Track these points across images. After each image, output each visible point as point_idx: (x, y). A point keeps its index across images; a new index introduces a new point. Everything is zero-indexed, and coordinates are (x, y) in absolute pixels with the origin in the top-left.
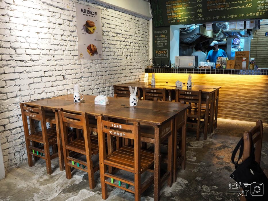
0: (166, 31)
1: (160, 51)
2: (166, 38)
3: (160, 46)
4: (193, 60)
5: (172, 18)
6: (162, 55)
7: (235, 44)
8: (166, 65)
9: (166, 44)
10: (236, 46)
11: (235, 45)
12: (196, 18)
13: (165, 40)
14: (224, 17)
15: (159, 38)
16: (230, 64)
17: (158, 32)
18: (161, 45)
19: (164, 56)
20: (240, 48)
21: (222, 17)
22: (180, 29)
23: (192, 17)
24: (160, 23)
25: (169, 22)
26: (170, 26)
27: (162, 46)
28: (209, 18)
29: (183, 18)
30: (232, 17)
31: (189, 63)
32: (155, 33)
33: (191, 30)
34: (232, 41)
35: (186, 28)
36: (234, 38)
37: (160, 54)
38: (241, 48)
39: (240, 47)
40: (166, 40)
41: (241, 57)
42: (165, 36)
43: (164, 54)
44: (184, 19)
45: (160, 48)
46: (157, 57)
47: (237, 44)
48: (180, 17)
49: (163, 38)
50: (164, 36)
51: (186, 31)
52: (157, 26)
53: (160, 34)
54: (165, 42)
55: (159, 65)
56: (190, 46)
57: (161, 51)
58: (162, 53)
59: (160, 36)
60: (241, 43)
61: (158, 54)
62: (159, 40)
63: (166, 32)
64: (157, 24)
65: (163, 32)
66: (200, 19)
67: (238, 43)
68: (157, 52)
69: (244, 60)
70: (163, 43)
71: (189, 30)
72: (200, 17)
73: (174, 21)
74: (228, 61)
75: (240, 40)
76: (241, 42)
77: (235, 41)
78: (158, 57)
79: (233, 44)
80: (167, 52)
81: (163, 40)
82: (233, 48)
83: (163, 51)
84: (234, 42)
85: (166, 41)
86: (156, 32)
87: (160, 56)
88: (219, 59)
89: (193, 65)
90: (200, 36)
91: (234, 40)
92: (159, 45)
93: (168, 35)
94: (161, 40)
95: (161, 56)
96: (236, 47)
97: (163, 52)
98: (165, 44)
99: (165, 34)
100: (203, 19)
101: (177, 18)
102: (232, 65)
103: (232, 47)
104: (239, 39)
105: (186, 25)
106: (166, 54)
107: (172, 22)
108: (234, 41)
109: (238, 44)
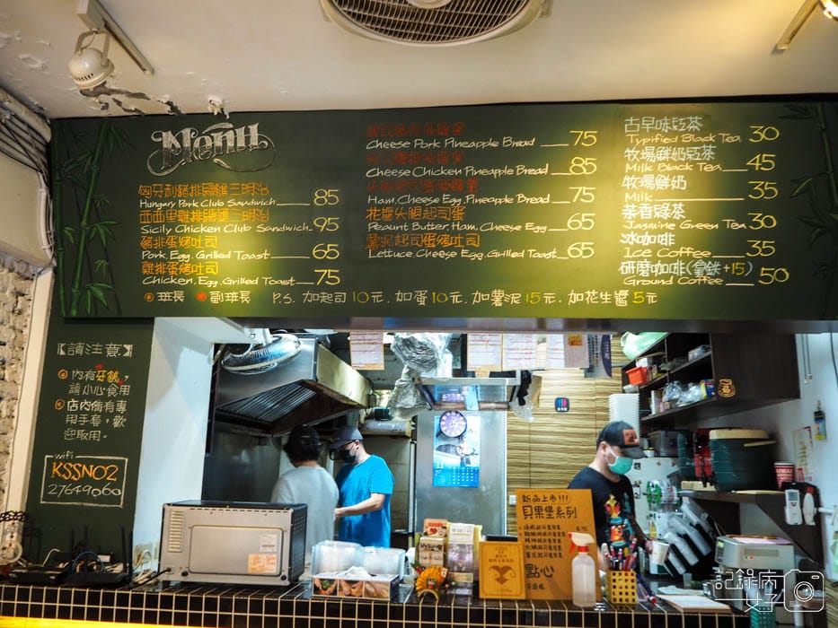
0: (128, 347)
1: (81, 461)
2: (125, 390)
3: (81, 434)
4: (274, 539)
5: (167, 275)
6: (89, 489)
7: (447, 434)
8: (106, 559)
9: (118, 422)
10: (452, 443)
11: (447, 438)
12: (306, 288)
13: (115, 400)
14: (455, 298)
15: (83, 383)
16: (496, 568)
17: (79, 349)
18: (88, 427)
19: (101, 499)
20: (465, 452)
21: (442, 298)
22: (217, 346)
23: (283, 282)
24: (95, 299)
25: (149, 297)
26: (149, 322)
27: (95, 435)
28: (377, 297)
29: (232, 282)
30: (497, 302)
31: (251, 556)
32: (62, 353)
33: (276, 357)
34: (436, 422)
35: (245, 347)
36: (442, 412)
37: (76, 483)
38: (472, 454)
39: (467, 446)
40: (124, 398)
41: (550, 522)
42: (121, 377)
43: (100, 485)
44: (238, 288)
45: (80, 447)
46: (53, 498)
47: (453, 435)
48: (212, 277)
49: (106, 384)
50: (113, 376)
51: (247, 362)
52: (74, 313)
53: (86, 362)
54: (116, 413)
55: (57, 558)
56: (270, 435)
57: (88, 462)
58: (86, 480)
59: (90, 375)
60: (467, 435)
61: (66, 483)
62: (80, 398)
63: (127, 354)
64: (78, 304)
65: (112, 350)
66: (325, 297)
67: (459, 434)
68: (55, 470)
69: (580, 549)
70: (105, 415)
71: (263, 360)
72: (324, 288)
73: (179, 296)
74: (481, 543)
75: (465, 420)
76: (468, 430)
77: (447, 425)
78: (64, 498)
79: (440, 433)
80: (119, 475)
81: (104, 399)
82: (439, 449)
83: (96, 463)
84: (443, 429)
85: (122, 407)
86: (65, 349)
87: (74, 497)
88: (434, 531)
89: (274, 569)
90: (309, 394)
91: (444, 418)
92: (77, 427)
93: (137, 372)
94: (92, 398)
95: (83, 497)
96: (452, 449)
97: (99, 473)
98: (111, 422)
99: (118, 364)
100: (340, 298)
101: (196, 280)
102: (509, 572)
103: (435, 448)
104: (462, 415)
105: (247, 330)
106: (113, 485)
107: (164, 296)
108: (443, 423)
109: (460, 437)
